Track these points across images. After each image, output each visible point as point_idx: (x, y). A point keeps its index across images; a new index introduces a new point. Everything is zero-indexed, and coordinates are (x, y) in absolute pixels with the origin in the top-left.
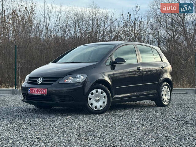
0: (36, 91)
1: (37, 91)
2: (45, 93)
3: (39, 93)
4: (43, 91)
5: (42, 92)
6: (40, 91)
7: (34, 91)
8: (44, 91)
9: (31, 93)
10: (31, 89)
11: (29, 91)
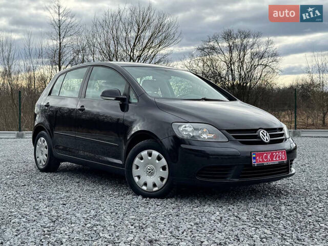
0: (269, 157)
1: (272, 156)
2: (285, 159)
3: (276, 161)
4: (281, 155)
5: (279, 157)
6: (277, 155)
7: (266, 157)
8: (283, 156)
9: (260, 161)
10: (257, 155)
11: (255, 158)
